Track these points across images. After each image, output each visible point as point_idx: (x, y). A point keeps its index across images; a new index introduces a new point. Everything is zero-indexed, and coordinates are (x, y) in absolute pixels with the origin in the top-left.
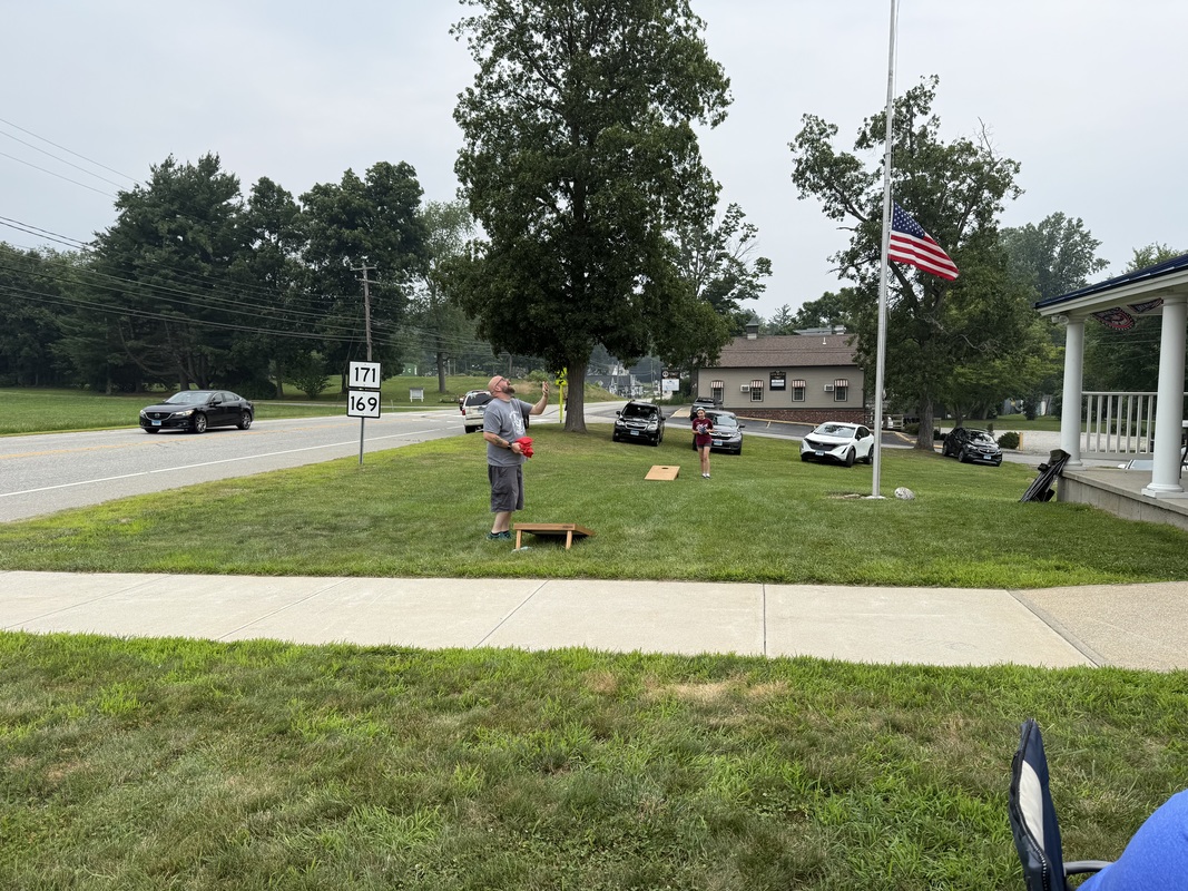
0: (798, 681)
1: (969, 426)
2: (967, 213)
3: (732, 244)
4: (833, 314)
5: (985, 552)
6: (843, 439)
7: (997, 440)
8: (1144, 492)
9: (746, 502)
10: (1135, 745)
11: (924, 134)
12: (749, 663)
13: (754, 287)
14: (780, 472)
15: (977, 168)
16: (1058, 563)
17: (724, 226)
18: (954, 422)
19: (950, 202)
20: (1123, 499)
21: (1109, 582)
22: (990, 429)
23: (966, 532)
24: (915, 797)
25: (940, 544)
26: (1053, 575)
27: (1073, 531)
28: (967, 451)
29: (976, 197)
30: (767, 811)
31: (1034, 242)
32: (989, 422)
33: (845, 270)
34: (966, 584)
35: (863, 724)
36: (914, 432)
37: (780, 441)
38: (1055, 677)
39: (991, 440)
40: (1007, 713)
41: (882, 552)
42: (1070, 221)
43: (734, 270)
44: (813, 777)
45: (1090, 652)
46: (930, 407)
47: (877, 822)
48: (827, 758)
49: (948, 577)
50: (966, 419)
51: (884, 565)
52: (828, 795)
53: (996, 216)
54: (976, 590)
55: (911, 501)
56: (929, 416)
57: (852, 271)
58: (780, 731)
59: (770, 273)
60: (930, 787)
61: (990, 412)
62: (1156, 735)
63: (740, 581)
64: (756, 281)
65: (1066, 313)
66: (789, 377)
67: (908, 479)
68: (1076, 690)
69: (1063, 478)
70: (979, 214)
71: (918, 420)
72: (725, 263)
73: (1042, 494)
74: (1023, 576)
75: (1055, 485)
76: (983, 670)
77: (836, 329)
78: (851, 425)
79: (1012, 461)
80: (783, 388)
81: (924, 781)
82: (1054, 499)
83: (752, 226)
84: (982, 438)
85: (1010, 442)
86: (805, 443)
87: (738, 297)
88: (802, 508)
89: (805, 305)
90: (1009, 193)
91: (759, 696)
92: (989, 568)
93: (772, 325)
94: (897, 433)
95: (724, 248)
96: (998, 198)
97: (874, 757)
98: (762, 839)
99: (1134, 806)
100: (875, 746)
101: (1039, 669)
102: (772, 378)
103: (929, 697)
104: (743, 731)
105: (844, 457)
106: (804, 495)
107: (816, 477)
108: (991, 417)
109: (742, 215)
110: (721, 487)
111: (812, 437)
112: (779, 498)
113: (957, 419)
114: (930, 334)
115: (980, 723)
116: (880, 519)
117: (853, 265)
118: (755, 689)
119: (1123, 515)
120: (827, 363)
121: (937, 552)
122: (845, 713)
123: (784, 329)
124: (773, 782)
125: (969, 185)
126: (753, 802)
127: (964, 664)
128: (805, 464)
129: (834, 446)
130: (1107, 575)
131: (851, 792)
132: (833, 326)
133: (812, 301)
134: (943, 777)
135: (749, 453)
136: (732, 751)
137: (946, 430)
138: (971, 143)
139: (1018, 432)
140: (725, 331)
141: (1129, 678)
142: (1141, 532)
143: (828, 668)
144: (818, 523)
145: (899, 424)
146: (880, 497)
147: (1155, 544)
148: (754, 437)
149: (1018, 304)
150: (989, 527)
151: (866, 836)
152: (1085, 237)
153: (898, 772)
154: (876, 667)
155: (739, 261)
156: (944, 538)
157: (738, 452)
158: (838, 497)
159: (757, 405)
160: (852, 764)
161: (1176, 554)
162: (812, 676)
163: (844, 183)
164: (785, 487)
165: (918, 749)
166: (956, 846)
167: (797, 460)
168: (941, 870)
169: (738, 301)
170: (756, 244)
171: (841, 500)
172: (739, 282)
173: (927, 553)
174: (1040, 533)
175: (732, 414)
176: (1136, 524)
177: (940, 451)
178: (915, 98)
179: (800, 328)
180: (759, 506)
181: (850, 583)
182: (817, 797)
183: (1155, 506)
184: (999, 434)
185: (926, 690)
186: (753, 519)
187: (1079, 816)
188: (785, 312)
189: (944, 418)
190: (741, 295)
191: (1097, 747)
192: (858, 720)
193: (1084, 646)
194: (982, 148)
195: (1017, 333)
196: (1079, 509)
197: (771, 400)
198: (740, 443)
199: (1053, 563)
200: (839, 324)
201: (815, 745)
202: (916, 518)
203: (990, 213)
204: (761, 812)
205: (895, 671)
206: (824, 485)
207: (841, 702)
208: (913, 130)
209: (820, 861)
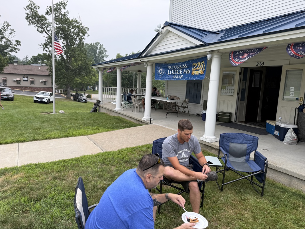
0: (28, 171)
1: (80, 93)
2: (76, 38)
3: (6, 34)
4: (42, 60)
5: (81, 127)
6: (46, 96)
7: (86, 96)
8: (115, 109)
9: (14, 117)
10: (109, 169)
11: (65, 15)
12: (12, 169)
13: (16, 49)
14: (27, 106)
15: (78, 27)
16: (97, 128)
17: (3, 28)
18: (76, 91)
19: (72, 35)
20: (111, 111)
21: (107, 131)
22: (85, 93)
23: (77, 122)
24: (60, 196)
25: (70, 125)
26: (96, 131)
27: (101, 119)
28: (79, 99)
29: (78, 34)
30: (16, 213)
31: (93, 48)
32: (84, 92)
33: (44, 48)
34: (76, 136)
35: (46, 179)
36: (65, 94)
37: (27, 96)
38: (94, 156)
39: (85, 96)
40: (83, 168)
41: (55, 129)
42: (100, 45)
43: (8, 43)
44: (31, 199)
45: (102, 148)
46: (69, 88)
47: (49, 206)
48: (36, 192)
49: (71, 134)
50: (79, 91)
51: (55, 133)
52: (35, 203)
53: (83, 40)
54: (78, 137)
55: (64, 114)
56: (69, 90)
57: (46, 49)
58: (22, 188)
59: (21, 45)
60: (64, 192)
61: (84, 89)
62: (114, 165)
63: (10, 143)
64: (16, 47)
65: (98, 68)
66: (29, 77)
67: (64, 107)
68: (99, 159)
69: (99, 107)
70: (79, 39)
71: (67, 91)
72: (4, 40)
73: (95, 110)
74: (89, 132)
75: (98, 108)
76: (78, 158)
77: (43, 65)
78: (48, 92)
79: (90, 101)
80: (27, 81)
81: (62, 191)
82: (98, 111)
83: (13, 30)
84: (82, 96)
85: (89, 97)
86: (35, 97)
87: (10, 51)
88: (33, 118)
89: (33, 57)
90: (86, 35)
91: (15, 179)
92: (81, 131)
93: (23, 61)
94: (61, 94)
95: (4, 35)
96: (84, 36)
97: (49, 188)
98: (14, 223)
99: (108, 183)
100: (50, 185)
101: (91, 155)
102: (23, 77)
103: (65, 168)
104: (9, 191)
105: (46, 101)
106: (33, 114)
107: (38, 107)
108: (85, 90)
109: (10, 26)
110: (6, 112)
111: (37, 95)
112: (25, 115)
113: (77, 91)
114: (69, 69)
115: (77, 172)
116: (55, 120)
117: (46, 47)
118: (13, 177)
119: (111, 115)
120: (40, 74)
121: (69, 128)
122: (41, 177)
123: (27, 63)
124: (18, 204)
125: (77, 31)
126: (11, 212)
127: (74, 157)
128: (35, 103)
129: (43, 98)
130: (107, 130)
131: (42, 200)
132: (42, 64)
133: (35, 56)
134: (67, 189)
135: (16, 100)
136: (5, 198)
137: (74, 94)
138: (77, 20)
139: (91, 94)
140: (6, 62)
141: (109, 153)
142: (114, 118)
143: (37, 166)
144: (37, 122)
145: (62, 92)
146: (55, 113)
147: (116, 121)
148: (18, 95)
149: (89, 63)
150: (82, 120)
151: (46, 211)
152: (104, 49)
153: (56, 190)
154: (51, 163)
155: (10, 40)
156: (71, 124)
157: (12, 100)
158: (44, 114)
159: (19, 85)
160: (43, 192)
161: (120, 123)
162: (32, 169)
163: (42, 23)
164: (28, 111)
165: (61, 183)
166: (69, 205)
167: (32, 102)
168: (66, 213)
169: (10, 53)
170: (15, 36)
171: (44, 115)
172: (10, 47)
173: (67, 128)
174: (94, 121)
175: (10, 88)
176: (113, 117)
177: (72, 99)
178: (62, 4)
179: (32, 63)
180: (19, 118)
181: (45, 139)
182: (32, 204)
183: (117, 113)
184: (87, 95)
185: (64, 166)
186: (16, 123)
187: (98, 189)
188: (27, 58)
189: (73, 90)
190: (11, 51)
191: (102, 171)
192: (45, 179)
193: (101, 147)
194: (80, 22)
195: (89, 70)
196: (103, 114)
197: (23, 84)
198: (13, 97)
199: (96, 128)
200: (44, 63)
201: (32, 189)
202: (64, 118)
203: (82, 39)
204: (14, 214)
205: (56, 163)
206: (40, 110)
207: (41, 174)
208: (62, 13)
209: (32, 222)
